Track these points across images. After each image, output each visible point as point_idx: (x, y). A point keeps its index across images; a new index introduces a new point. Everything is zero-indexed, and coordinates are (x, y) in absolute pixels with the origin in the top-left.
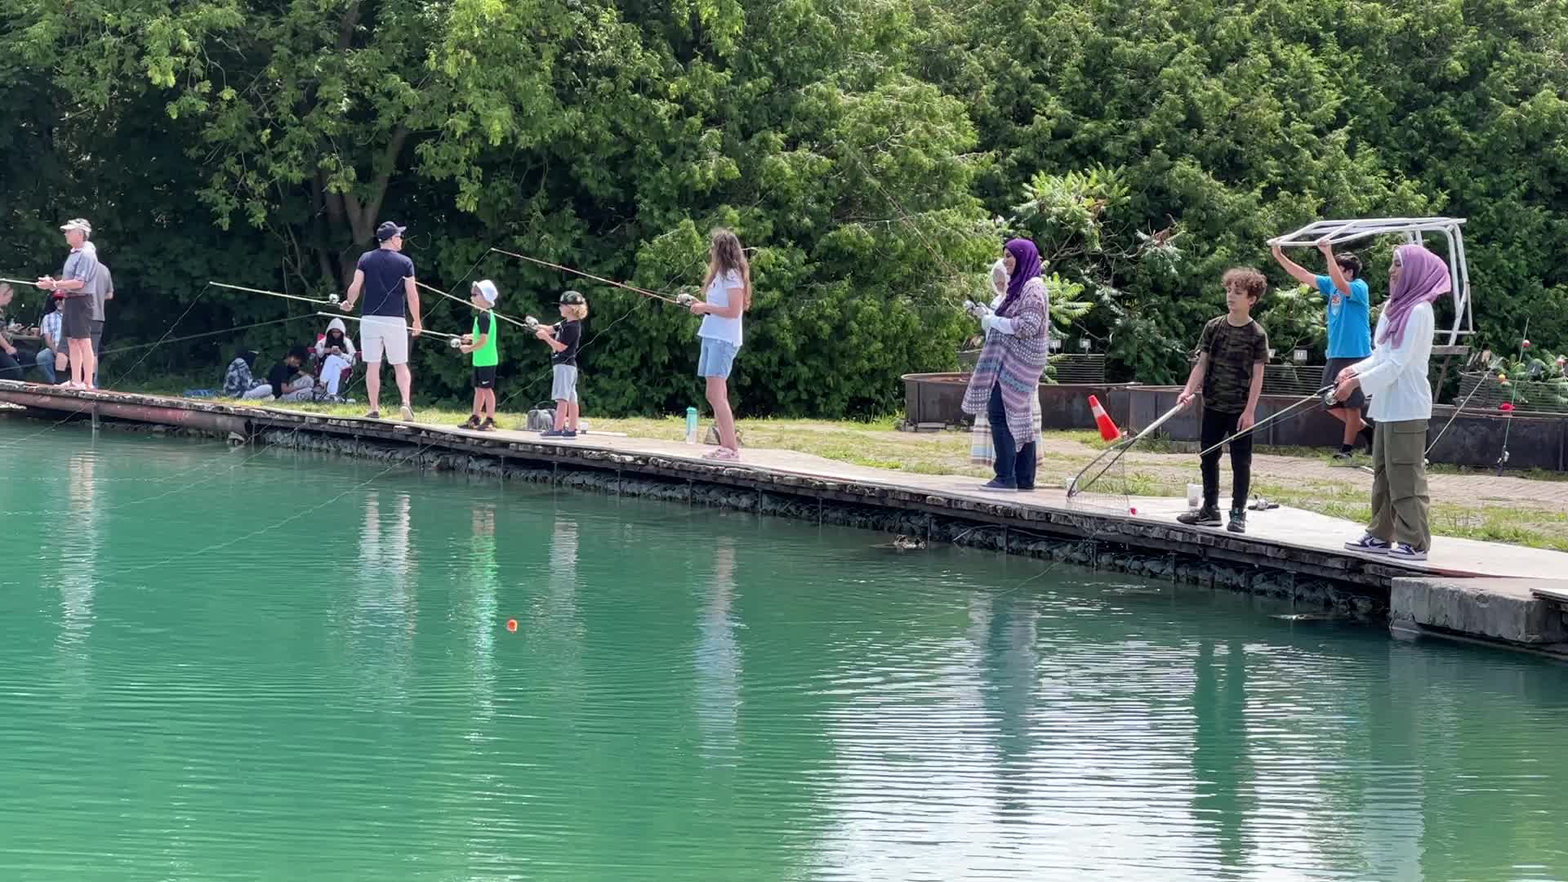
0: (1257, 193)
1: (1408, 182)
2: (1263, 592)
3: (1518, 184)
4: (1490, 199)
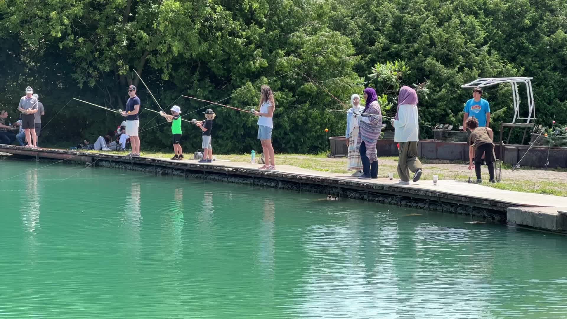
0: (456, 69)
1: (510, 64)
2: (461, 214)
3: (550, 64)
4: (540, 70)
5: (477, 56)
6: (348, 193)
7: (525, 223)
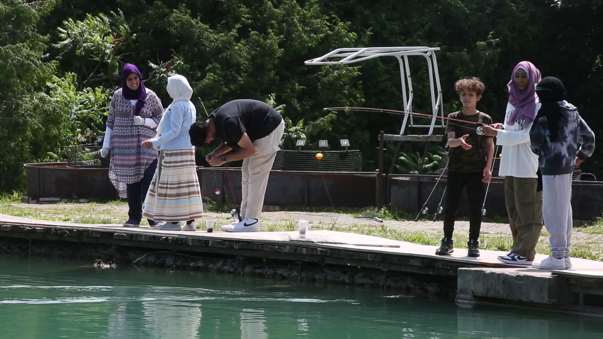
0: (234, 32)
1: (341, 24)
2: (362, 285)
3: (423, 26)
4: (403, 37)
5: (276, 6)
6: (132, 255)
7: (491, 294)
